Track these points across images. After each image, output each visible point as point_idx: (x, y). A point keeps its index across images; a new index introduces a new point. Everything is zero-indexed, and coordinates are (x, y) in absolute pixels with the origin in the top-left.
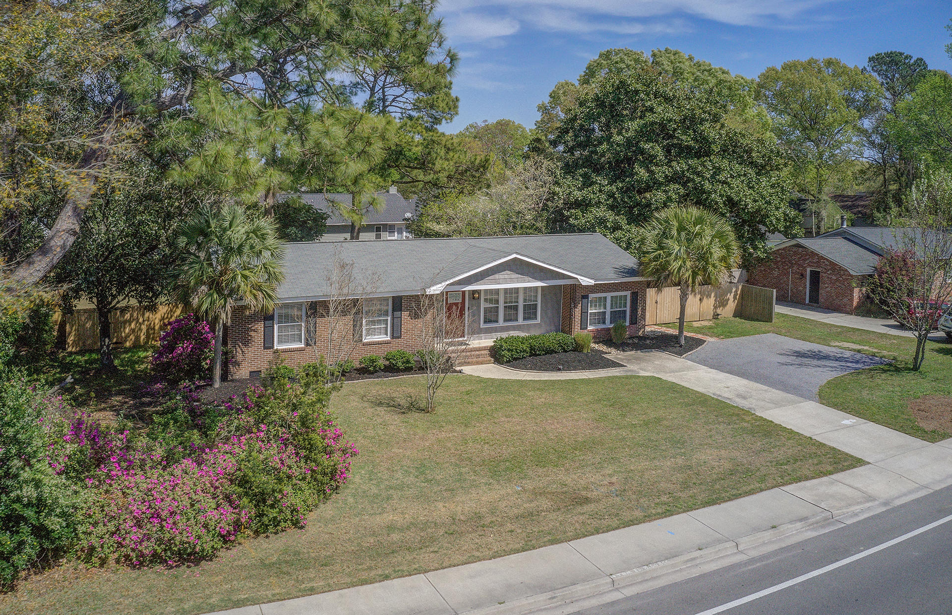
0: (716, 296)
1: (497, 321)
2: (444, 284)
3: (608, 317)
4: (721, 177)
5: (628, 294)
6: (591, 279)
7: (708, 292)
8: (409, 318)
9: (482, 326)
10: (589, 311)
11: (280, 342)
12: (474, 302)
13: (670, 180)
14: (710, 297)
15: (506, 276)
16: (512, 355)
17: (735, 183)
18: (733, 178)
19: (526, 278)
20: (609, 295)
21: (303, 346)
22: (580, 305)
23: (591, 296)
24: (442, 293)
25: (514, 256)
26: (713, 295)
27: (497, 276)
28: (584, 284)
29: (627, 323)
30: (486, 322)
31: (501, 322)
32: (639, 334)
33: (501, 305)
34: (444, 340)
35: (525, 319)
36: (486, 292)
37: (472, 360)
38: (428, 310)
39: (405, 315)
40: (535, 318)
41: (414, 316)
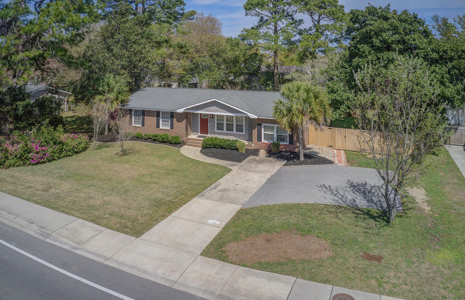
3: (275, 137)
6: (255, 115)
8: (176, 122)
9: (216, 131)
10: (263, 132)
11: (134, 123)
12: (212, 119)
15: (214, 109)
19: (224, 111)
20: (275, 126)
21: (141, 126)
22: (257, 128)
23: (263, 124)
24: (185, 113)
25: (214, 99)
27: (210, 108)
28: (251, 117)
29: (287, 143)
30: (218, 129)
31: (225, 131)
32: (296, 150)
33: (225, 123)
34: (199, 134)
35: (237, 131)
36: (218, 116)
37: (194, 144)
38: (184, 119)
39: (175, 120)
40: (242, 131)
41: (178, 121)
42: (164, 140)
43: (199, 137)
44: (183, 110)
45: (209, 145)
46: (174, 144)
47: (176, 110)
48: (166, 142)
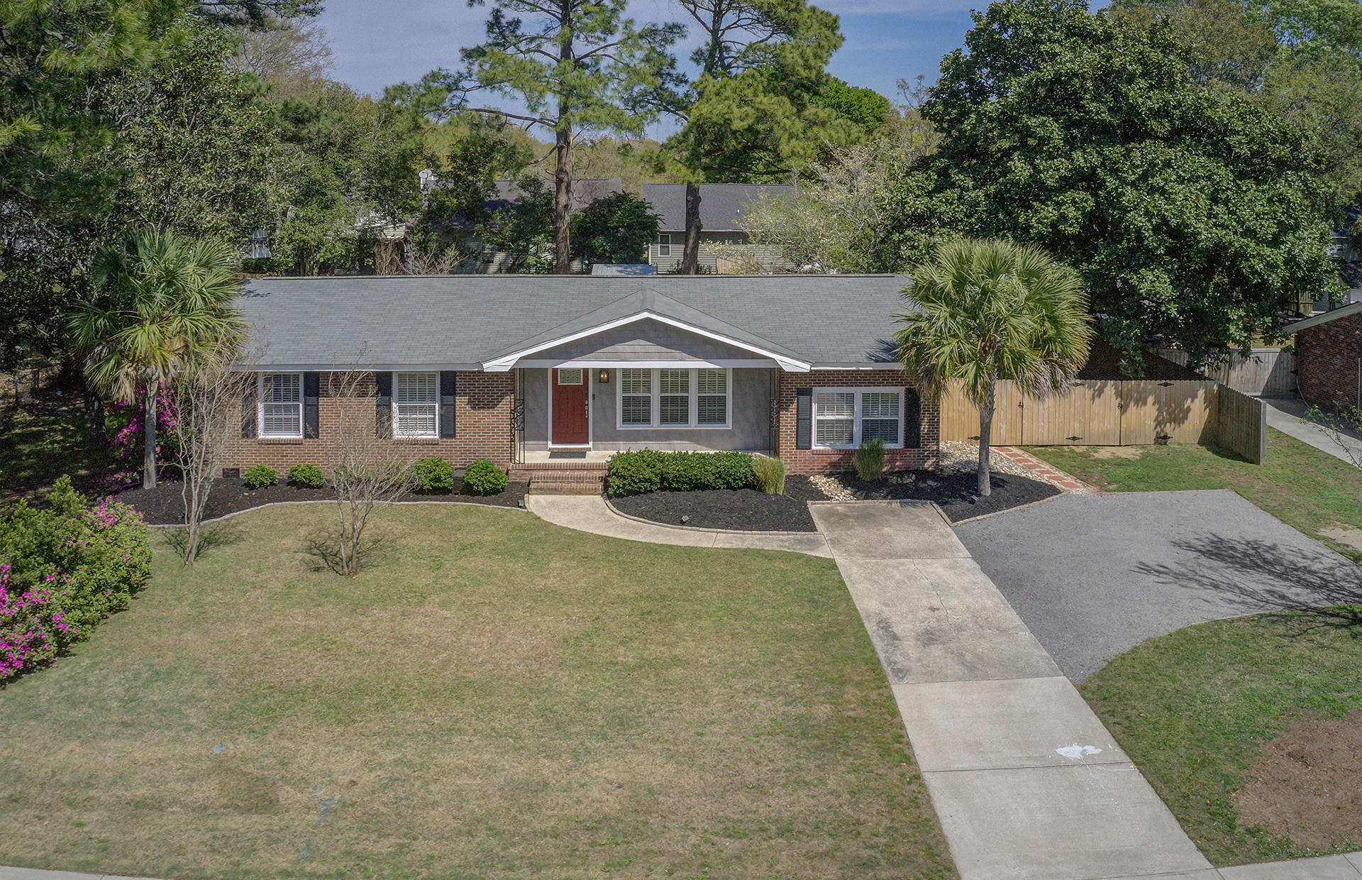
0: (1157, 401)
1: (647, 420)
2: (516, 356)
3: (857, 429)
4: (1157, 181)
5: (901, 391)
6: (804, 361)
7: (1139, 393)
8: (468, 407)
9: (620, 426)
10: (815, 417)
11: (268, 428)
12: (604, 386)
13: (1067, 184)
14: (1145, 403)
15: (638, 349)
16: (624, 485)
17: (1180, 191)
18: (1182, 183)
19: (677, 354)
20: (858, 392)
21: (301, 437)
22: (795, 406)
23: (816, 390)
24: (513, 370)
25: (645, 315)
26: (1151, 399)
27: (619, 347)
28: (787, 369)
29: (900, 445)
30: (626, 420)
31: (655, 424)
32: (926, 465)
33: (655, 395)
34: (550, 445)
35: (701, 420)
36: (626, 372)
37: (565, 485)
38: (502, 397)
39: (461, 402)
40: (722, 419)
41: (476, 404)
42: (441, 485)
43: (554, 454)
44: (512, 363)
45: (647, 481)
46: (487, 493)
47: (480, 364)
48: (450, 491)
